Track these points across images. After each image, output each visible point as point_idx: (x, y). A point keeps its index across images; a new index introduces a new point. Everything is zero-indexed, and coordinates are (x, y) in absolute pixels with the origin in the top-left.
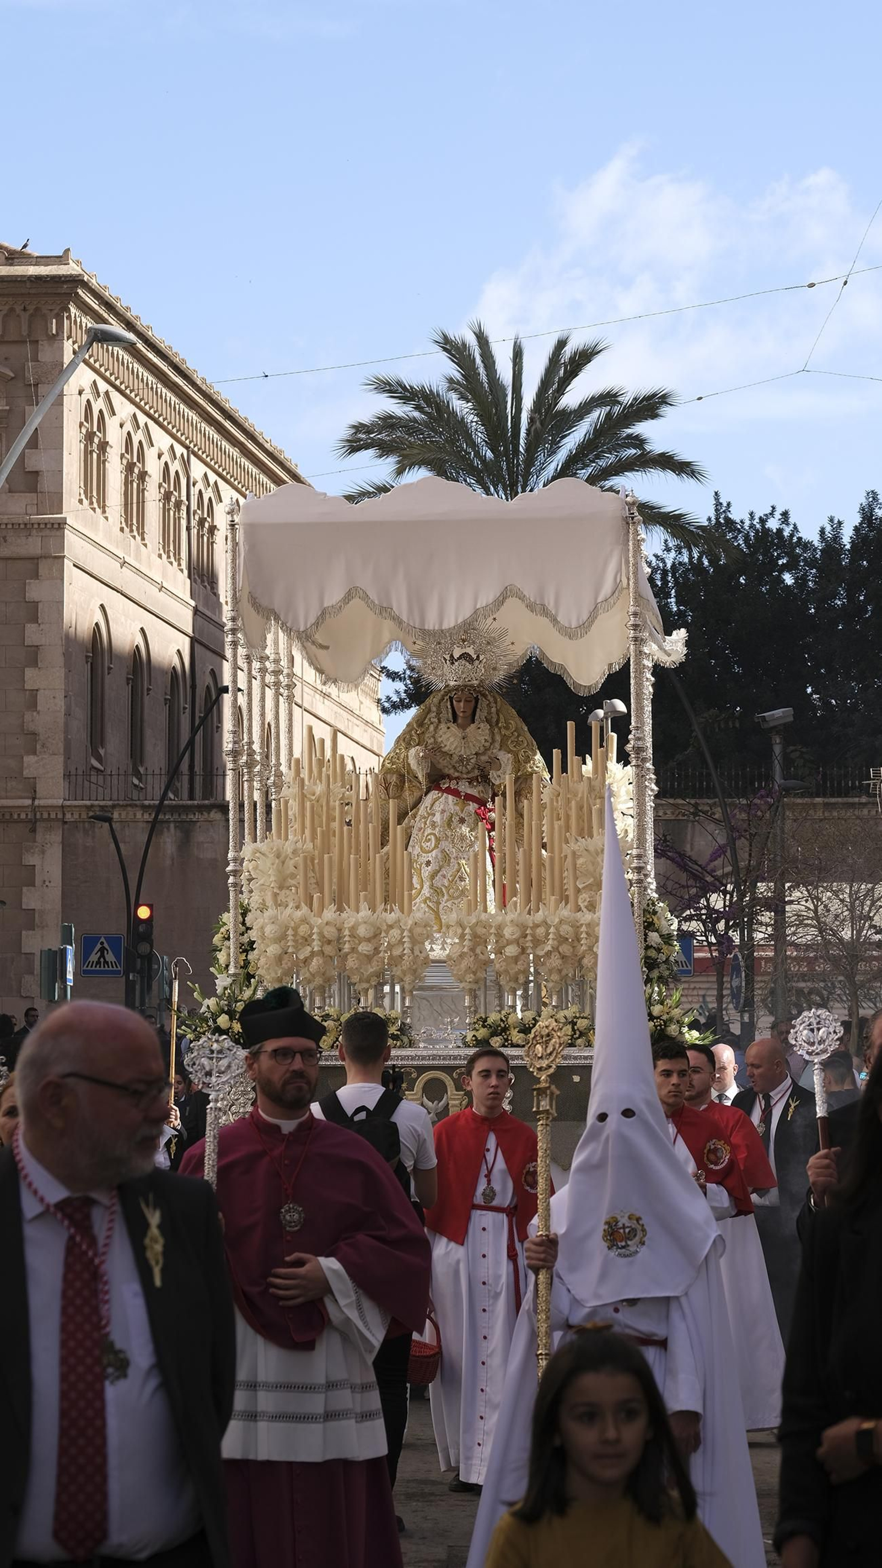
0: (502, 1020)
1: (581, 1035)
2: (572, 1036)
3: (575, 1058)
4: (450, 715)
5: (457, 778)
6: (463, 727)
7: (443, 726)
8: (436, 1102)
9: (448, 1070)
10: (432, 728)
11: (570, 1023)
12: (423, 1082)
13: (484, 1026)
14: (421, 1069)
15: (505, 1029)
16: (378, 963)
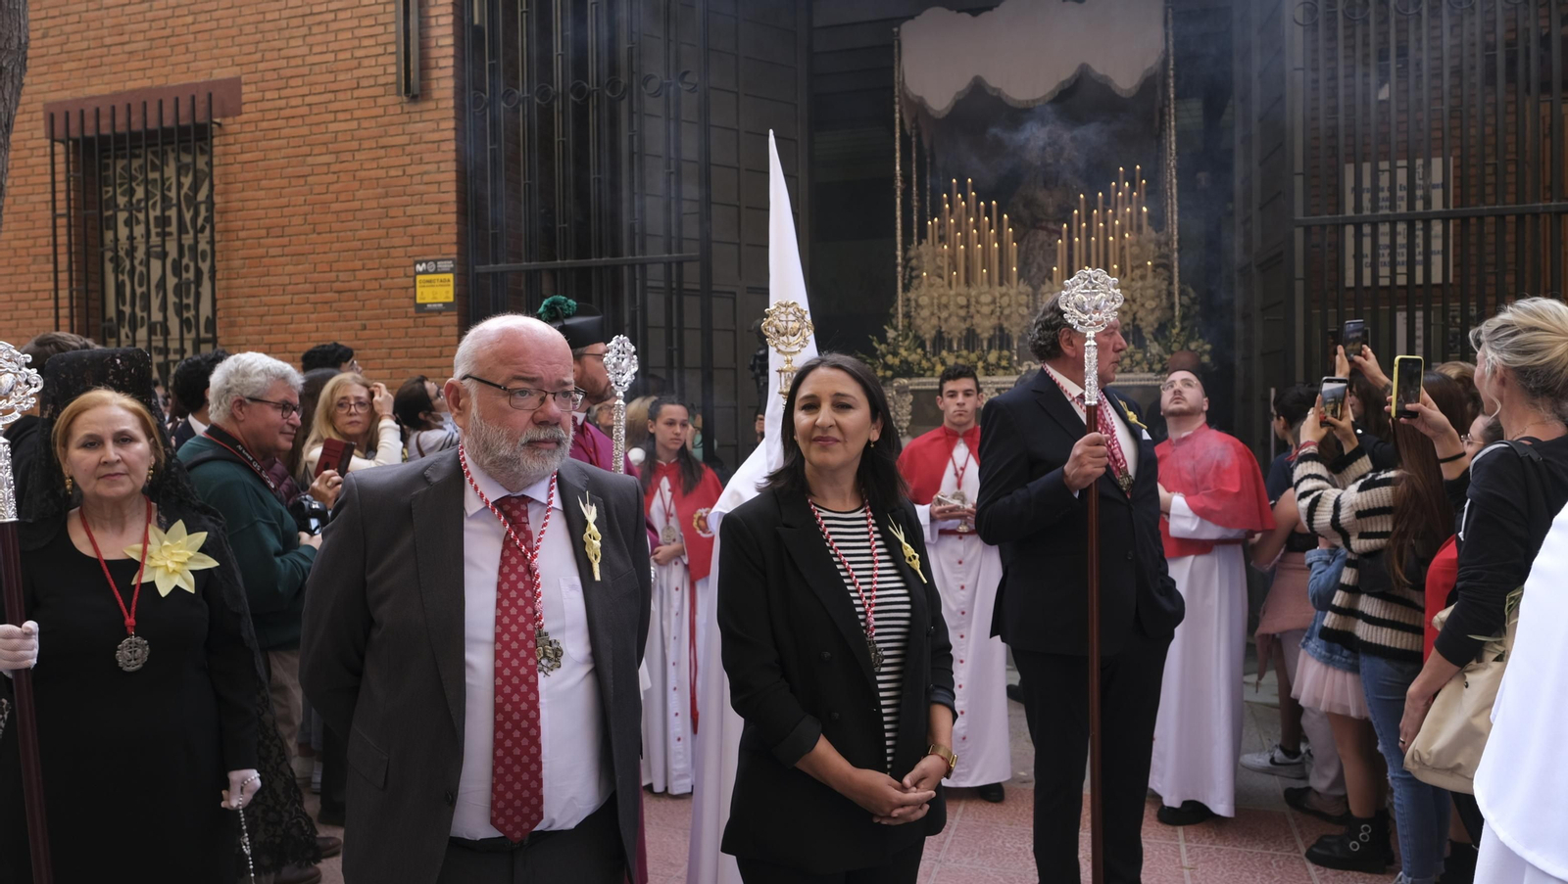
16: (994, 321)
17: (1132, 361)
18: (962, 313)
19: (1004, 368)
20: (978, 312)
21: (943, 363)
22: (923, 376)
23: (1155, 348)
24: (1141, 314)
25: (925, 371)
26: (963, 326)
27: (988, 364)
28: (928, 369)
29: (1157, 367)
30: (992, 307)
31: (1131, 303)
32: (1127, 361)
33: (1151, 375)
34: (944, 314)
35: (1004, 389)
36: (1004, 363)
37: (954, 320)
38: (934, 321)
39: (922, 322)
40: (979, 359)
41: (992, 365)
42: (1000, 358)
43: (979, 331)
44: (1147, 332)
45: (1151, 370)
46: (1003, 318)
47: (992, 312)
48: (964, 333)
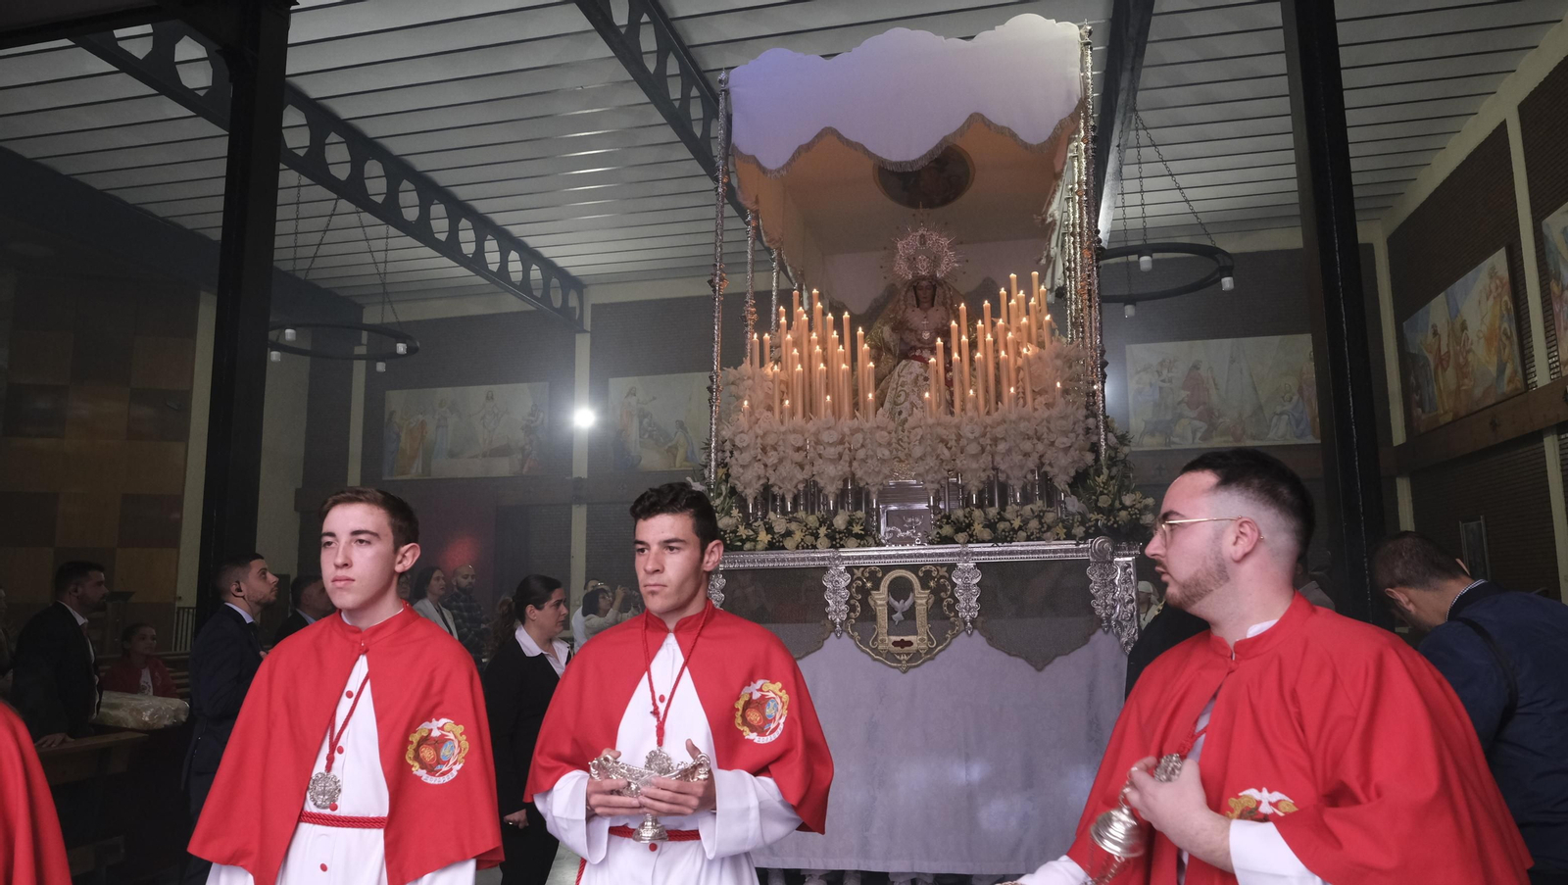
0: (965, 517)
1: (1049, 528)
2: (1040, 529)
3: (1044, 552)
4: (915, 302)
5: (922, 349)
6: (925, 310)
7: (909, 310)
8: (902, 601)
9: (914, 569)
10: (901, 312)
11: (1036, 517)
12: (888, 582)
13: (947, 523)
14: (887, 569)
15: (969, 525)
16: (843, 468)
17: (1041, 523)
18: (799, 457)
19: (858, 536)
20: (820, 456)
21: (769, 530)
22: (741, 549)
23: (1073, 504)
24: (1050, 455)
25: (744, 542)
26: (800, 476)
27: (834, 531)
28: (748, 539)
29: (1079, 531)
30: (840, 448)
31: (1035, 441)
32: (1034, 524)
33: (1070, 545)
34: (772, 458)
35: (858, 568)
36: (857, 529)
37: (786, 469)
38: (758, 468)
39: (741, 470)
40: (822, 522)
41: (840, 532)
42: (850, 523)
43: (822, 483)
44: (1061, 482)
45: (1069, 536)
46: (855, 464)
47: (840, 456)
48: (801, 487)
